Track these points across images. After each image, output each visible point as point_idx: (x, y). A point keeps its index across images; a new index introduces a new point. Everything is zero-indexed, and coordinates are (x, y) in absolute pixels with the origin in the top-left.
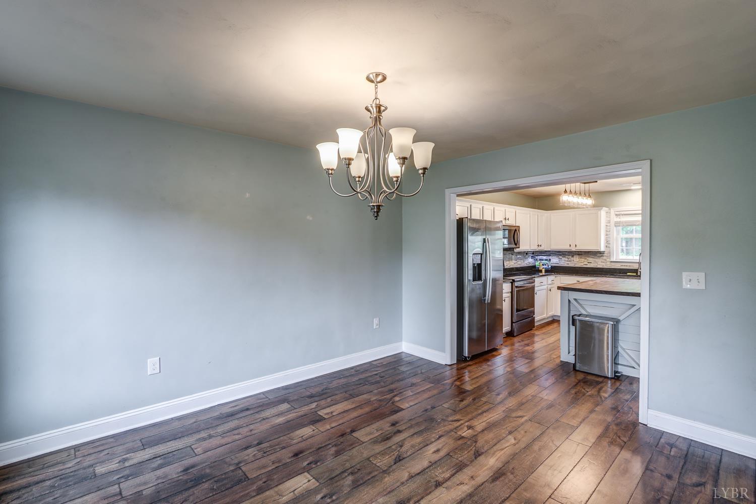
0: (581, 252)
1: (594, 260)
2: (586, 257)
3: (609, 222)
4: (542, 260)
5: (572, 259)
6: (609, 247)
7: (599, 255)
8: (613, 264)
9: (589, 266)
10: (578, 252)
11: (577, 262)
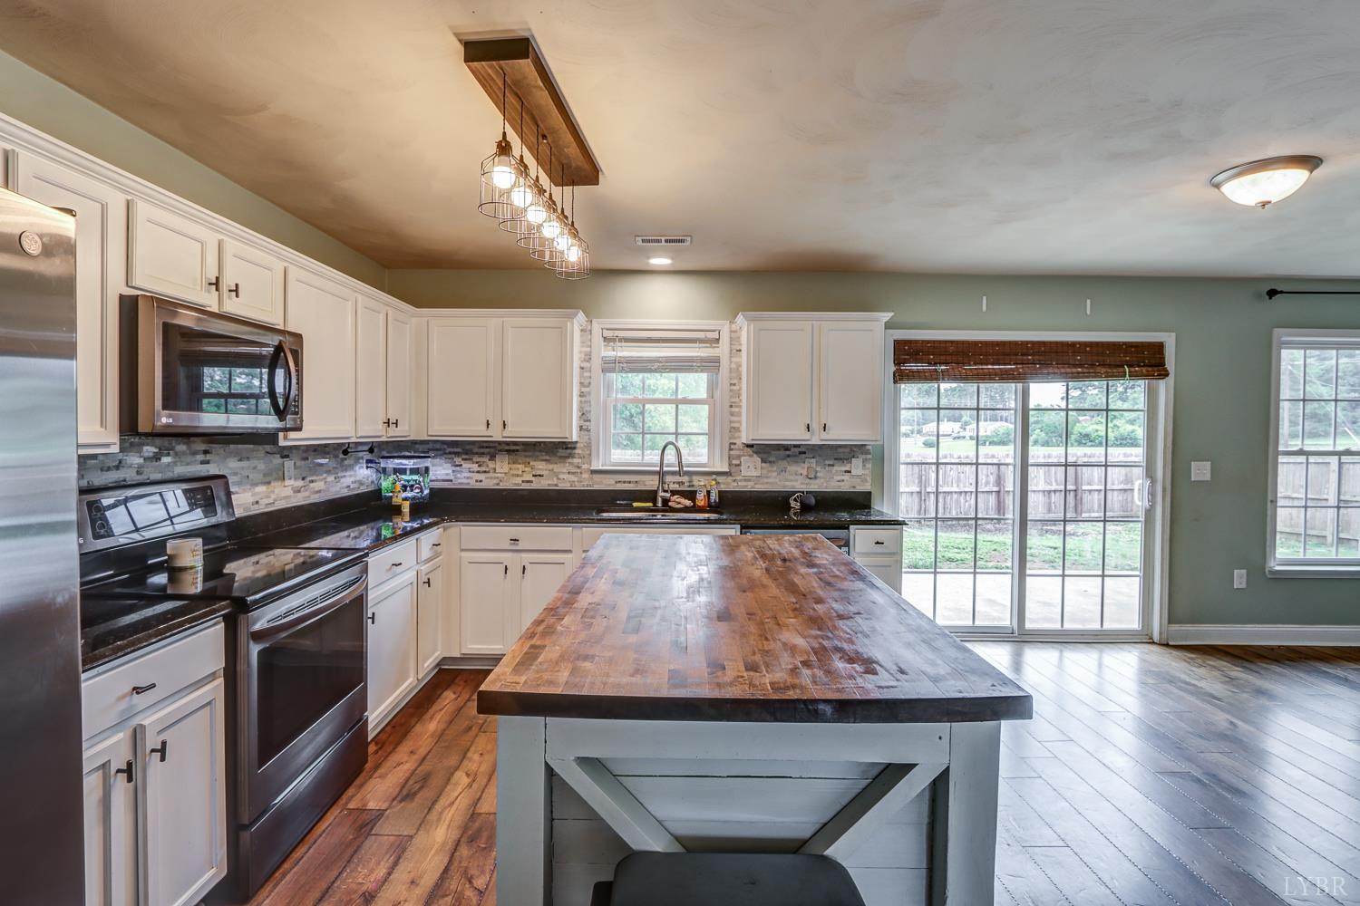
0: (515, 443)
1: (551, 467)
2: (528, 460)
3: (588, 357)
4: (403, 471)
5: (491, 465)
6: (588, 431)
7: (562, 452)
8: (597, 477)
9: (538, 484)
10: (508, 443)
11: (505, 475)
